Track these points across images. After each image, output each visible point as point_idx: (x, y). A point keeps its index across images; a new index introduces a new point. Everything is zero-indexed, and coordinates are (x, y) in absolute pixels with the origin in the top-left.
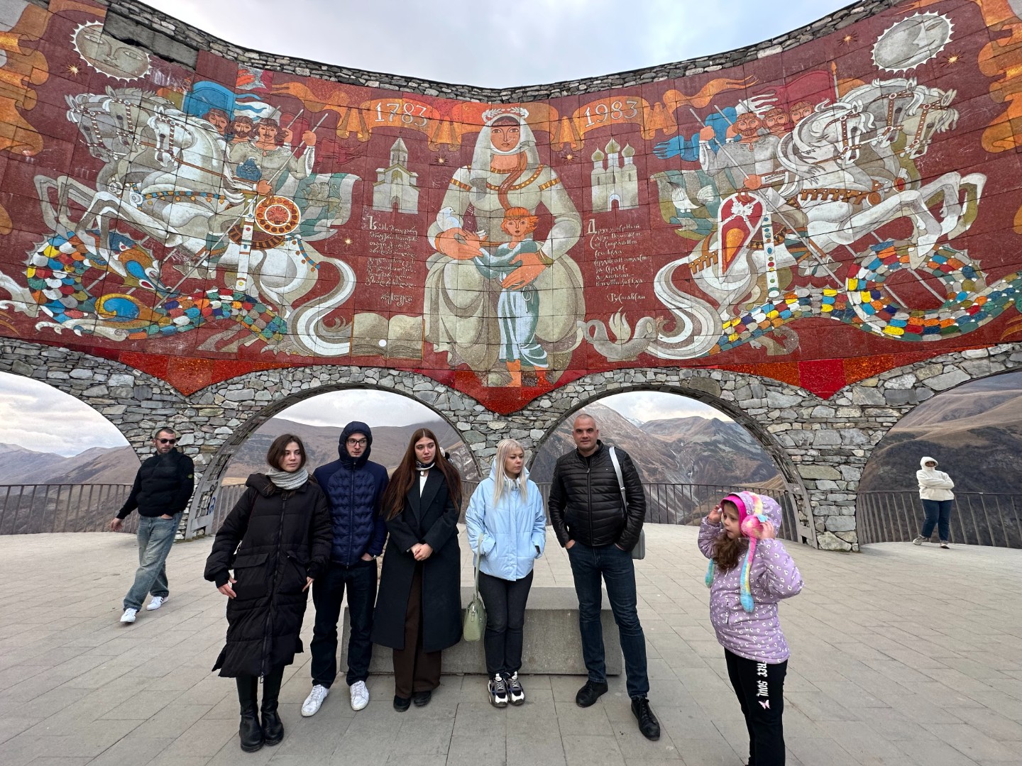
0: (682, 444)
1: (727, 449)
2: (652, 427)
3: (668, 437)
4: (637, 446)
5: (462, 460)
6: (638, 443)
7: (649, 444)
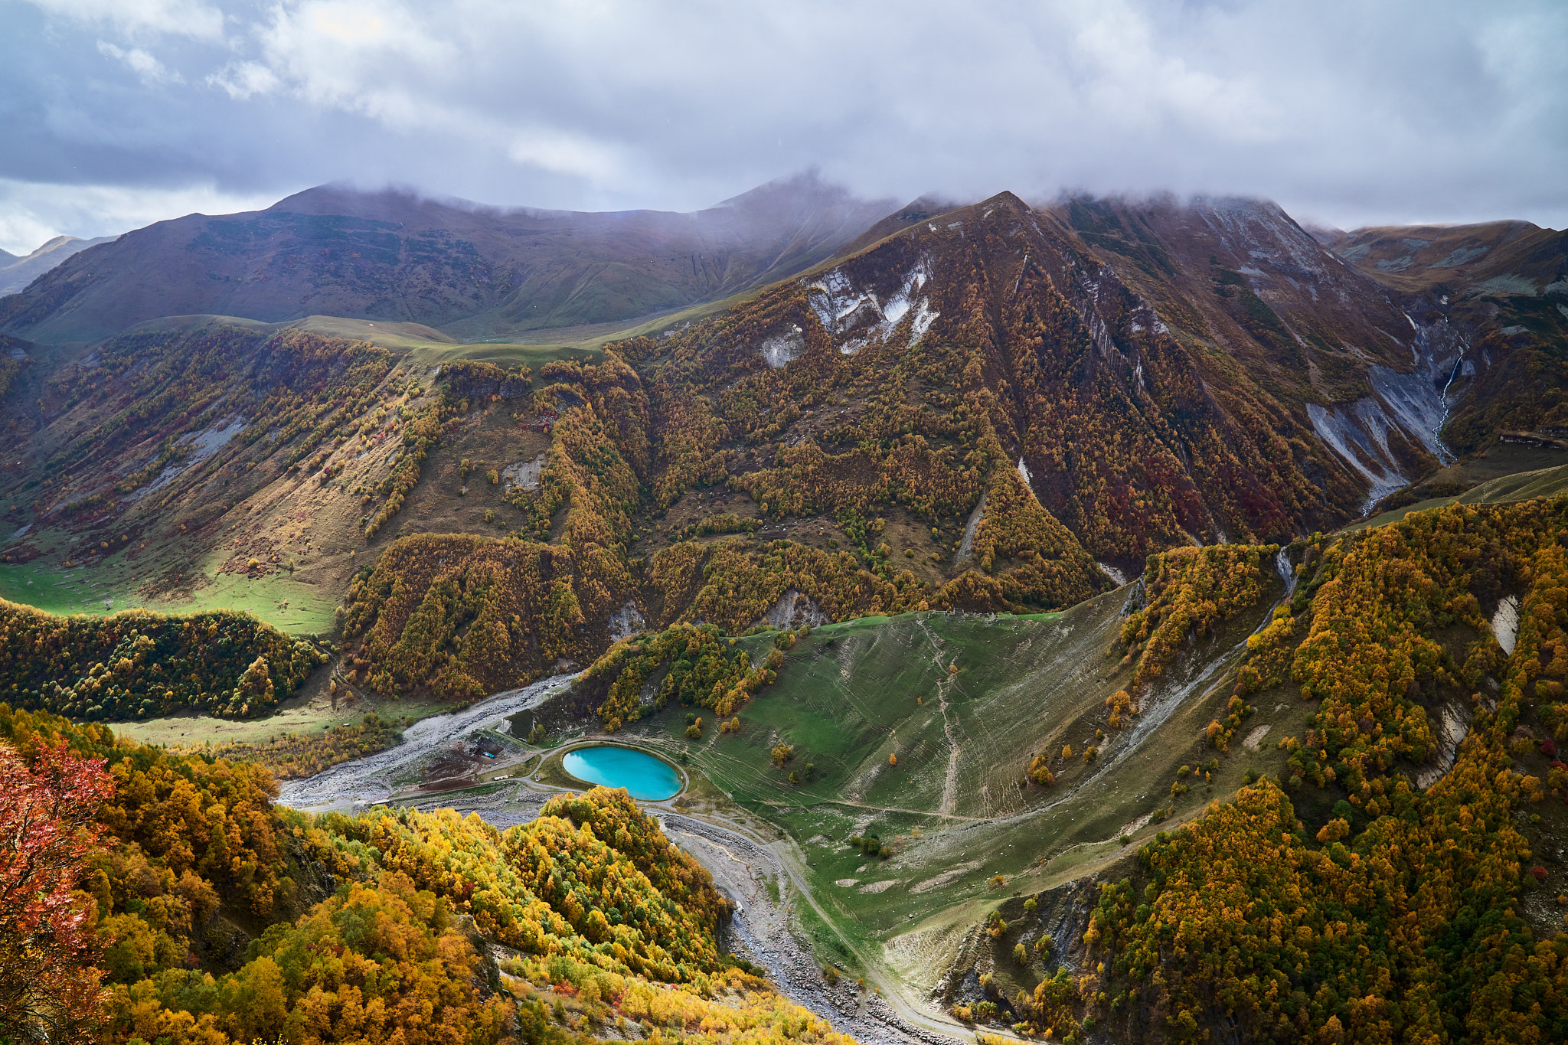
0: (1444, 301)
2: (1363, 248)
3: (1408, 278)
4: (1308, 299)
5: (833, 306)
6: (1313, 291)
7: (1343, 294)
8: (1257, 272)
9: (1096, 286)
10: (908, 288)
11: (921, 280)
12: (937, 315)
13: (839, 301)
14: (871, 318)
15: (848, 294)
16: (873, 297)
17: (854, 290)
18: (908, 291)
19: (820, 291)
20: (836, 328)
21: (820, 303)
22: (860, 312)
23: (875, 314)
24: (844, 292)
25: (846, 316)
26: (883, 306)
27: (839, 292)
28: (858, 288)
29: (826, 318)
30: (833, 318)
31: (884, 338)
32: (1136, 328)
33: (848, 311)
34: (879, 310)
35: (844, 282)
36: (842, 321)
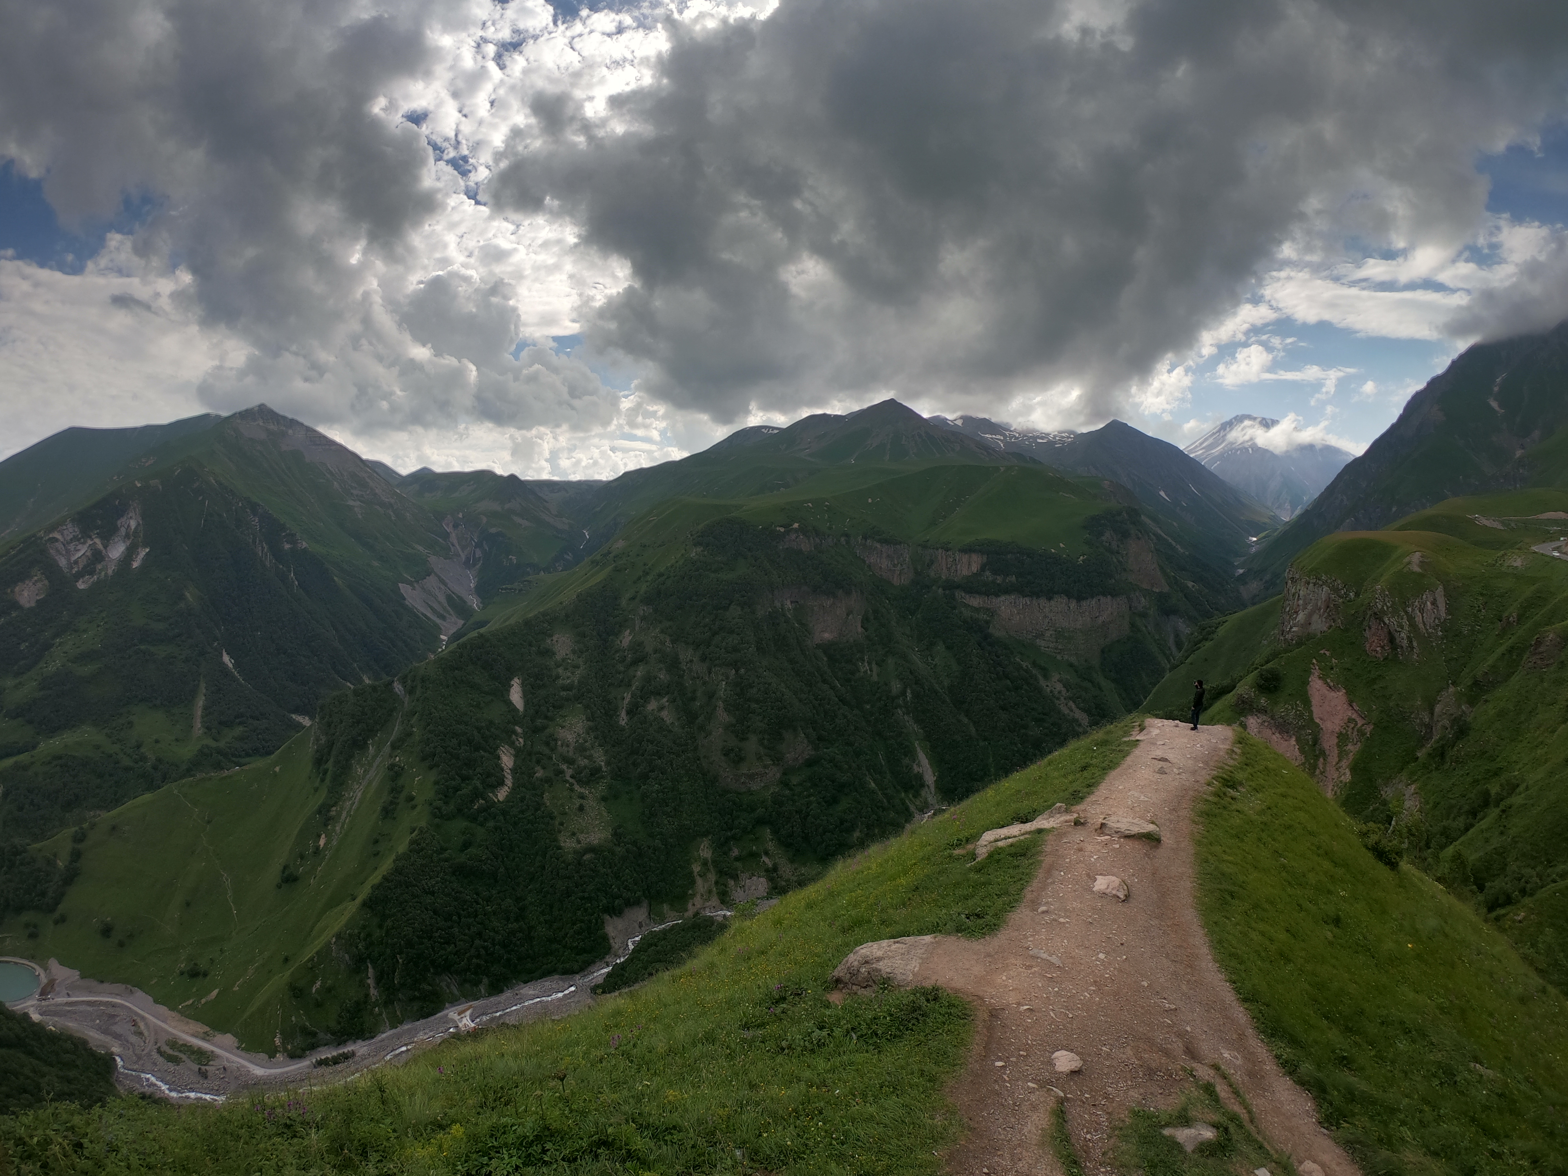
1: (525, 523)
4: (389, 519)
5: (68, 551)
6: (392, 513)
7: (408, 514)
8: (358, 503)
9: (257, 520)
10: (123, 531)
11: (133, 524)
12: (147, 550)
13: (71, 547)
14: (97, 557)
15: (79, 540)
16: (98, 541)
17: (83, 537)
18: (124, 534)
19: (57, 540)
20: (72, 568)
21: (57, 551)
22: (89, 554)
23: (100, 552)
24: (75, 539)
25: (78, 558)
26: (105, 547)
27: (71, 540)
28: (85, 535)
29: (63, 562)
30: (69, 560)
31: (110, 572)
32: (287, 546)
33: (80, 554)
34: (104, 551)
35: (74, 531)
36: (76, 562)
